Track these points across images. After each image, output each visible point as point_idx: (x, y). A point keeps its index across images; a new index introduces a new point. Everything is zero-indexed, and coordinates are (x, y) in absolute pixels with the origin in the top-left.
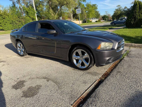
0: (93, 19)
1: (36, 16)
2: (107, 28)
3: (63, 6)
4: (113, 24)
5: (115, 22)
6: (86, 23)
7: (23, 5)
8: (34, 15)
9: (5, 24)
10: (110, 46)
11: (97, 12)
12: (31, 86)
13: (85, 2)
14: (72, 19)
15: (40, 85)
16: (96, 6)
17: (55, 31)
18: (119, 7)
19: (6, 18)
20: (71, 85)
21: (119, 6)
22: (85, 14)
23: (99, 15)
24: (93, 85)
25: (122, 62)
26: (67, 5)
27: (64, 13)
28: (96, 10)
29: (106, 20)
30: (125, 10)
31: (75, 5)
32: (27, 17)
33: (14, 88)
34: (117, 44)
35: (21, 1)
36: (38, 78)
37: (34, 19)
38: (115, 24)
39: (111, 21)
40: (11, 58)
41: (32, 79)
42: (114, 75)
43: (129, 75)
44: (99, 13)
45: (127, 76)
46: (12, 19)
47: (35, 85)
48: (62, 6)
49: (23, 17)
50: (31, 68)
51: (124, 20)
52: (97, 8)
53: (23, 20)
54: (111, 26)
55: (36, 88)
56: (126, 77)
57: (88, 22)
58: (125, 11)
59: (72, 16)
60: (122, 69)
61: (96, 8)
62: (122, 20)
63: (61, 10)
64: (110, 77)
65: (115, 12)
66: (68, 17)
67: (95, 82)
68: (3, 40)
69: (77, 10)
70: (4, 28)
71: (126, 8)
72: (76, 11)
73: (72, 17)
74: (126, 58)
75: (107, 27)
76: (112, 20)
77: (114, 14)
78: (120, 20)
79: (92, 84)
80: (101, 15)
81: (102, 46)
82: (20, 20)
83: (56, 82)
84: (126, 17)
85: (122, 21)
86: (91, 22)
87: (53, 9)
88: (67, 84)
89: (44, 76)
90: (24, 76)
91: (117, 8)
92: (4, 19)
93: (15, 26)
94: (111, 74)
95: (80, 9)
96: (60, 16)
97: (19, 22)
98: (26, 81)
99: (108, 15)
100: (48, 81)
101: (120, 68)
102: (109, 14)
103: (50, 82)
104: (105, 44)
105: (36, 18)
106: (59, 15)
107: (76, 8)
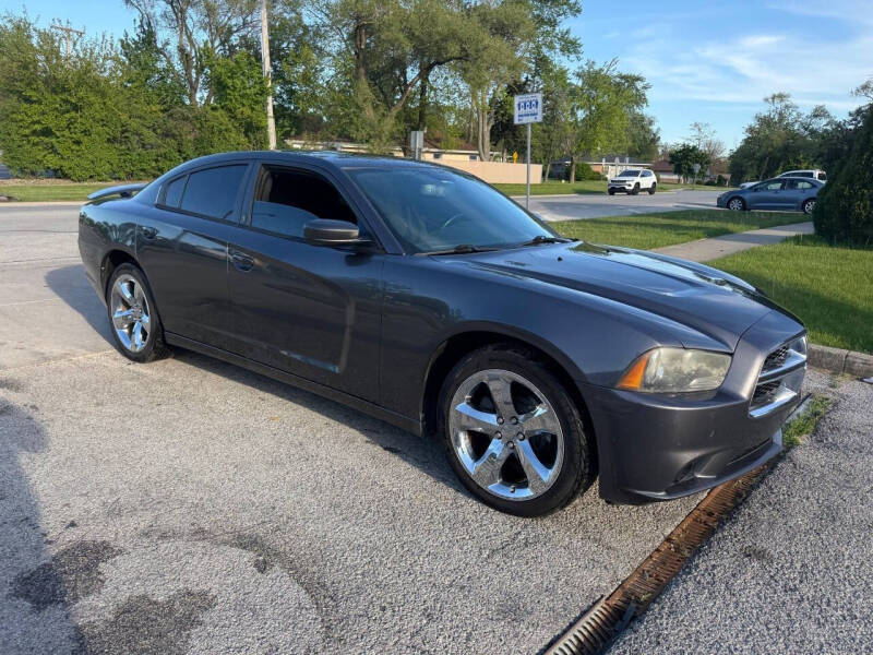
0: (610, 159)
1: (270, 108)
2: (695, 228)
3: (436, 69)
4: (736, 205)
5: (747, 196)
6: (568, 178)
7: (201, 37)
8: (257, 102)
9: (78, 143)
10: (707, 374)
11: (641, 123)
12: (144, 597)
13: (573, 57)
14: (487, 149)
15: (203, 595)
16: (639, 85)
17: (356, 232)
18: (779, 105)
19: (91, 105)
20: (416, 620)
21: (781, 97)
22: (569, 130)
23: (655, 140)
24: (570, 636)
25: (780, 482)
26: (466, 65)
27: (439, 109)
28: (637, 110)
29: (690, 172)
30: (815, 126)
31: (512, 68)
32: (214, 109)
33: (27, 596)
34: (759, 362)
35: (193, 16)
36: (200, 533)
37: (258, 128)
38: (744, 208)
39: (721, 182)
40: (63, 363)
41: (163, 537)
42: (718, 572)
43: (826, 590)
44: (654, 128)
45: (806, 590)
46: (124, 117)
47: (174, 588)
48: (430, 67)
49: (191, 108)
50: (172, 452)
51: (804, 189)
52: (645, 100)
53: (187, 128)
54: (720, 220)
55: (171, 612)
56: (805, 604)
57: (578, 179)
58: (813, 132)
59: (487, 129)
60: (779, 535)
61: (640, 99)
62: (793, 184)
63: (423, 88)
64: (691, 585)
65: (751, 130)
66: (462, 136)
67: (584, 613)
68: (45, 239)
69: (517, 99)
70: (66, 164)
71: (819, 113)
72: (511, 105)
73: (487, 139)
74: (806, 452)
75: (694, 223)
76: (727, 176)
77: (747, 141)
78: (778, 186)
79: (565, 632)
80: (663, 141)
81: (652, 370)
82: (171, 123)
83: (314, 587)
84: (816, 173)
85: (788, 194)
86: (598, 177)
87: (374, 77)
88: (389, 613)
89: (246, 522)
90: (114, 512)
91: (765, 110)
92: (76, 108)
93: (134, 156)
94: (702, 567)
95: (539, 97)
96: (416, 129)
97: (166, 135)
98: (120, 552)
99: (709, 145)
100: (262, 567)
101: (762, 523)
102: (715, 138)
103: (278, 580)
104: (674, 359)
105: (271, 122)
106: (408, 119)
107: (517, 88)
